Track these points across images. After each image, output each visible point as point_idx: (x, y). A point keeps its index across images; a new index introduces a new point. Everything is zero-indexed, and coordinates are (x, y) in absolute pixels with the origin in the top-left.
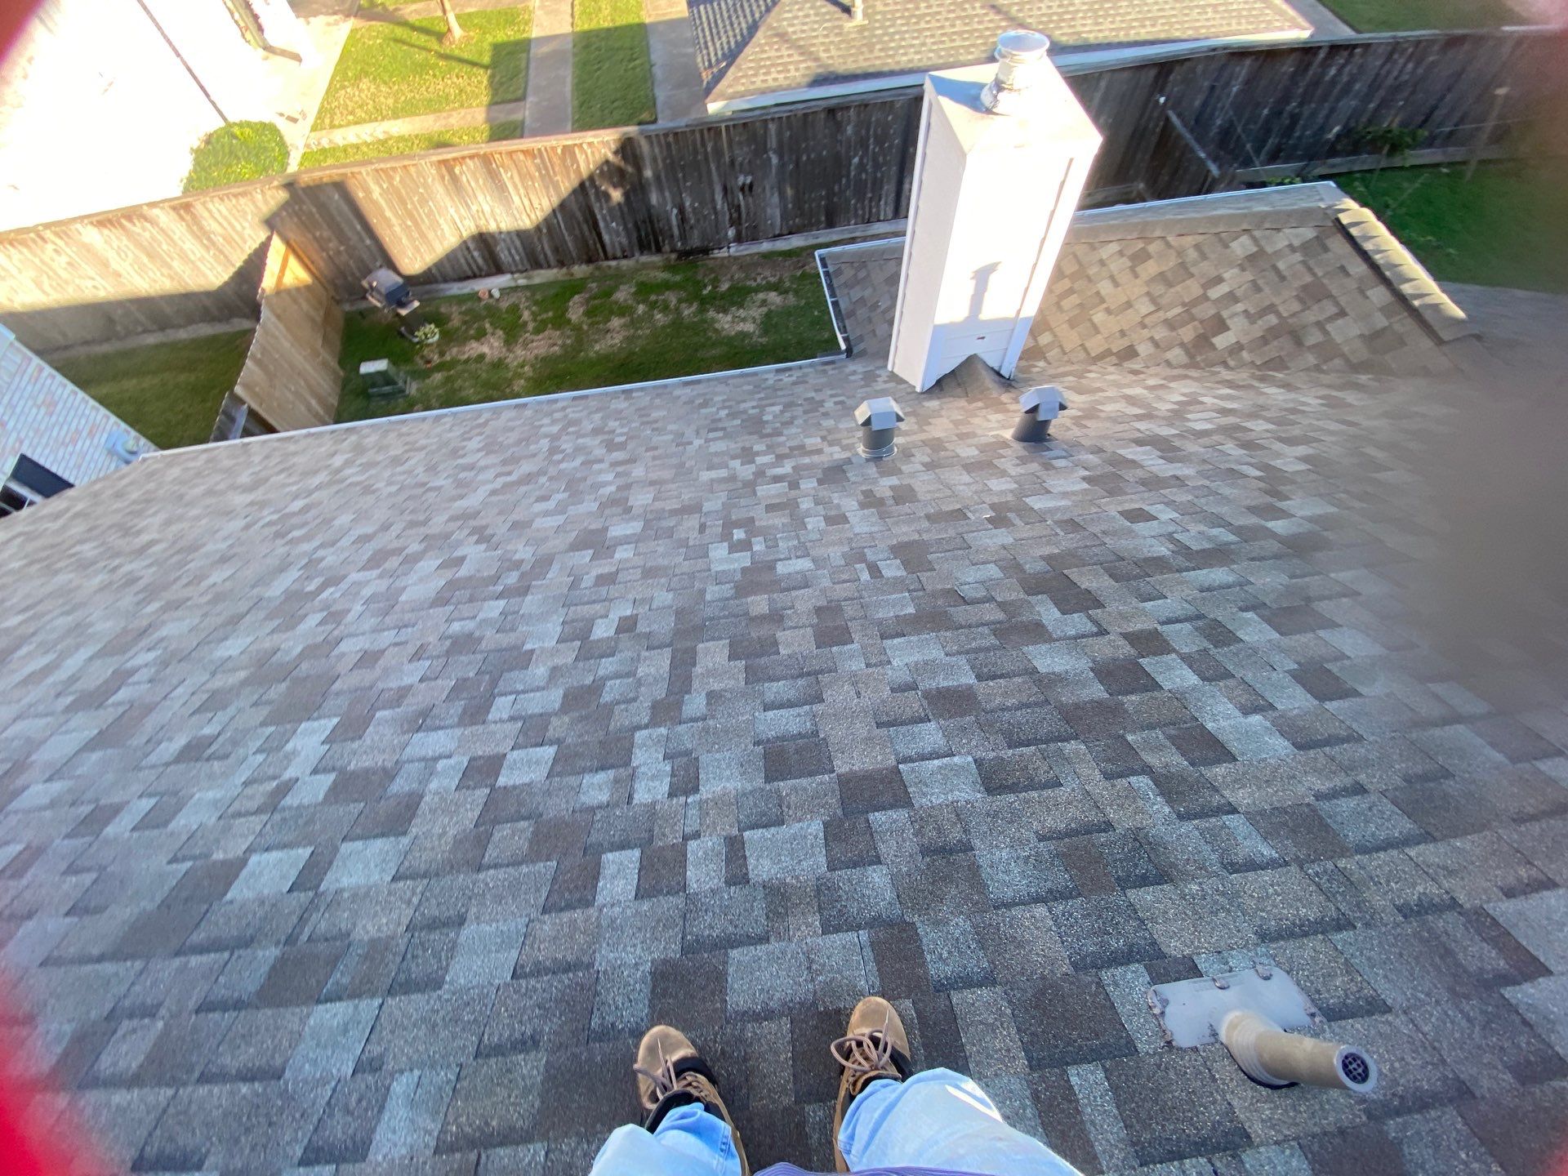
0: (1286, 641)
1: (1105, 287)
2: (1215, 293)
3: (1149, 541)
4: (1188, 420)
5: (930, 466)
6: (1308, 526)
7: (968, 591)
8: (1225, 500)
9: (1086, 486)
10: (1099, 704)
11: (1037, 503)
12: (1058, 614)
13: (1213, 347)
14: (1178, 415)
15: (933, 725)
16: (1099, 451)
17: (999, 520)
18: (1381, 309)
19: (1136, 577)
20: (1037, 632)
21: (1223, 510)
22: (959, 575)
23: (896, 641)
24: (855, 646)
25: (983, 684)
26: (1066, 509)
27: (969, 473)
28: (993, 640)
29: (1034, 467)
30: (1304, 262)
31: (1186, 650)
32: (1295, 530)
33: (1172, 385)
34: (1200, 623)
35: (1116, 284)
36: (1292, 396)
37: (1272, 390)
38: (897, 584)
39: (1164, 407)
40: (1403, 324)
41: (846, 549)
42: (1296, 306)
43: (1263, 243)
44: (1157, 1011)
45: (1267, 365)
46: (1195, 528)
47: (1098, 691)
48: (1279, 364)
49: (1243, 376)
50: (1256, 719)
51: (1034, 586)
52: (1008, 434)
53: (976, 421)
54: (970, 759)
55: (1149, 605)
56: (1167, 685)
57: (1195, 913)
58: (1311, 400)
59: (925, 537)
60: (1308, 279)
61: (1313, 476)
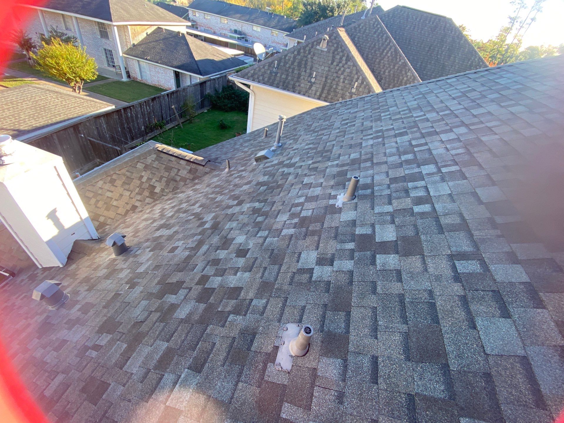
0: (229, 251)
1: (109, 194)
2: (144, 179)
3: (182, 254)
4: (166, 215)
5: (90, 290)
6: (212, 221)
7: (140, 318)
8: (191, 229)
9: (152, 253)
10: (205, 310)
11: (141, 270)
12: (174, 296)
13: (156, 193)
14: (162, 216)
15: (166, 375)
16: (148, 240)
17: (133, 285)
18: (186, 165)
19: (186, 266)
20: (174, 307)
21: (192, 232)
22: (133, 316)
23: (128, 364)
24: (113, 384)
25: (171, 341)
26: (152, 264)
27: (108, 279)
28: (162, 324)
29: (131, 259)
30: (159, 163)
31: (213, 273)
32: (211, 224)
33: (154, 209)
34: (210, 263)
35: (112, 192)
36: (185, 194)
37: (180, 195)
38: (111, 343)
39: (157, 216)
40: (194, 166)
41: (76, 352)
42: (167, 174)
43: (145, 163)
44: (280, 369)
45: (173, 190)
46: (190, 241)
47: (202, 306)
48: (175, 189)
49: (170, 195)
50: (239, 274)
51: (161, 295)
52: (113, 256)
53: (97, 260)
54: (186, 370)
55: (195, 270)
56: (216, 286)
57: (266, 334)
58: (190, 192)
59: (109, 315)
60: (164, 166)
61: (204, 210)
